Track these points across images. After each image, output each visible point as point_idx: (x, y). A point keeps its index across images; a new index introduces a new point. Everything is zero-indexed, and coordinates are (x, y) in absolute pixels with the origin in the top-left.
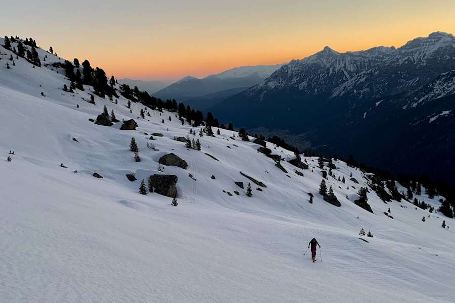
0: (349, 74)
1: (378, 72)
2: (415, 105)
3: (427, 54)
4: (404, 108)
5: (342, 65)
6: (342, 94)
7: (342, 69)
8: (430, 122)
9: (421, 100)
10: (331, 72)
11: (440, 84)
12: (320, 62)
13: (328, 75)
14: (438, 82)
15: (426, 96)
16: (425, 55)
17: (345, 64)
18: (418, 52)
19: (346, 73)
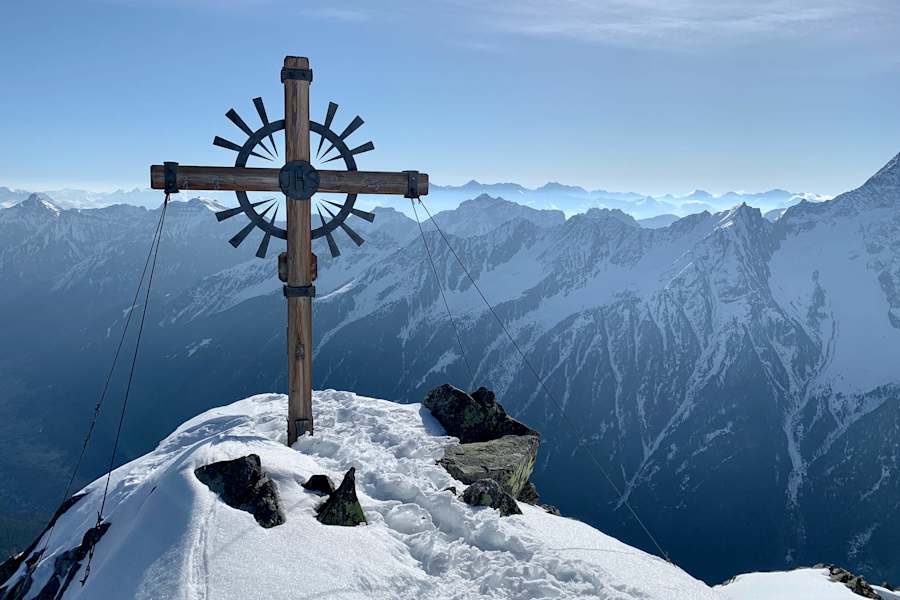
0: (77, 245)
1: (123, 252)
2: (174, 320)
3: (188, 227)
4: (161, 324)
5: (65, 231)
6: (69, 286)
7: (65, 238)
8: (189, 355)
9: (181, 313)
10: (47, 242)
11: (201, 292)
12: (25, 221)
13: (42, 246)
14: (199, 289)
15: (186, 309)
16: (185, 230)
17: (71, 229)
18: (177, 225)
19: (72, 244)
